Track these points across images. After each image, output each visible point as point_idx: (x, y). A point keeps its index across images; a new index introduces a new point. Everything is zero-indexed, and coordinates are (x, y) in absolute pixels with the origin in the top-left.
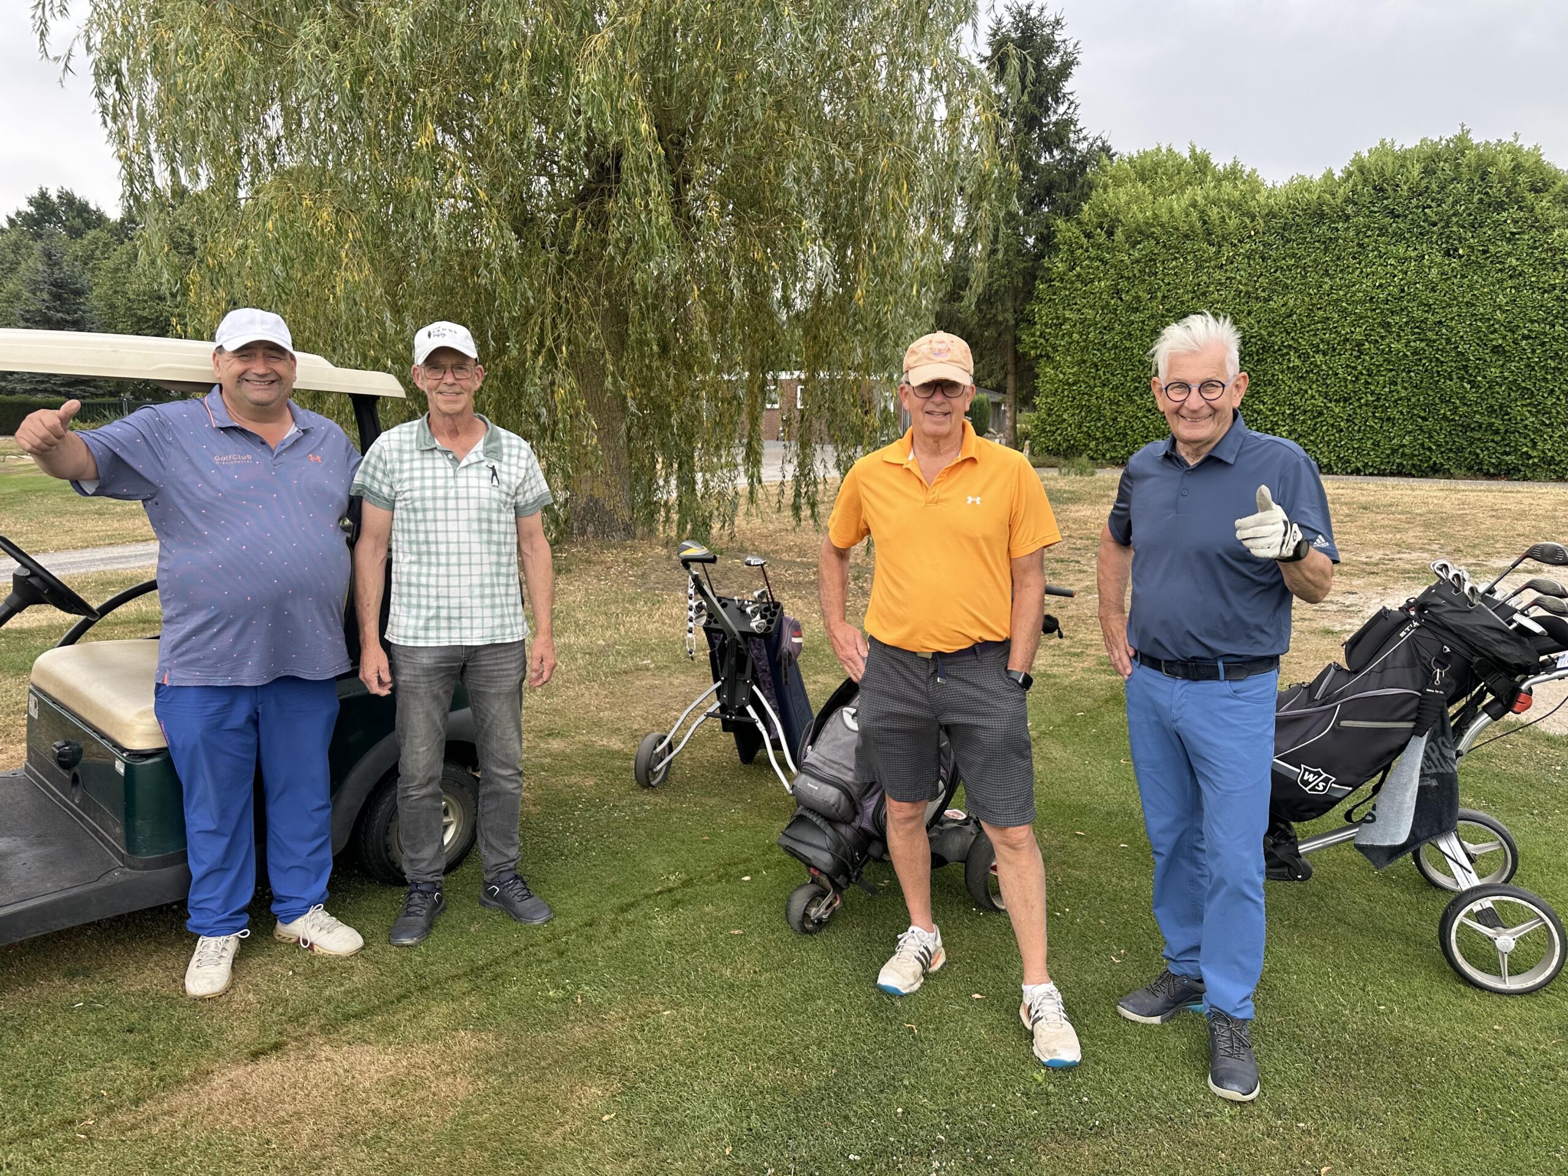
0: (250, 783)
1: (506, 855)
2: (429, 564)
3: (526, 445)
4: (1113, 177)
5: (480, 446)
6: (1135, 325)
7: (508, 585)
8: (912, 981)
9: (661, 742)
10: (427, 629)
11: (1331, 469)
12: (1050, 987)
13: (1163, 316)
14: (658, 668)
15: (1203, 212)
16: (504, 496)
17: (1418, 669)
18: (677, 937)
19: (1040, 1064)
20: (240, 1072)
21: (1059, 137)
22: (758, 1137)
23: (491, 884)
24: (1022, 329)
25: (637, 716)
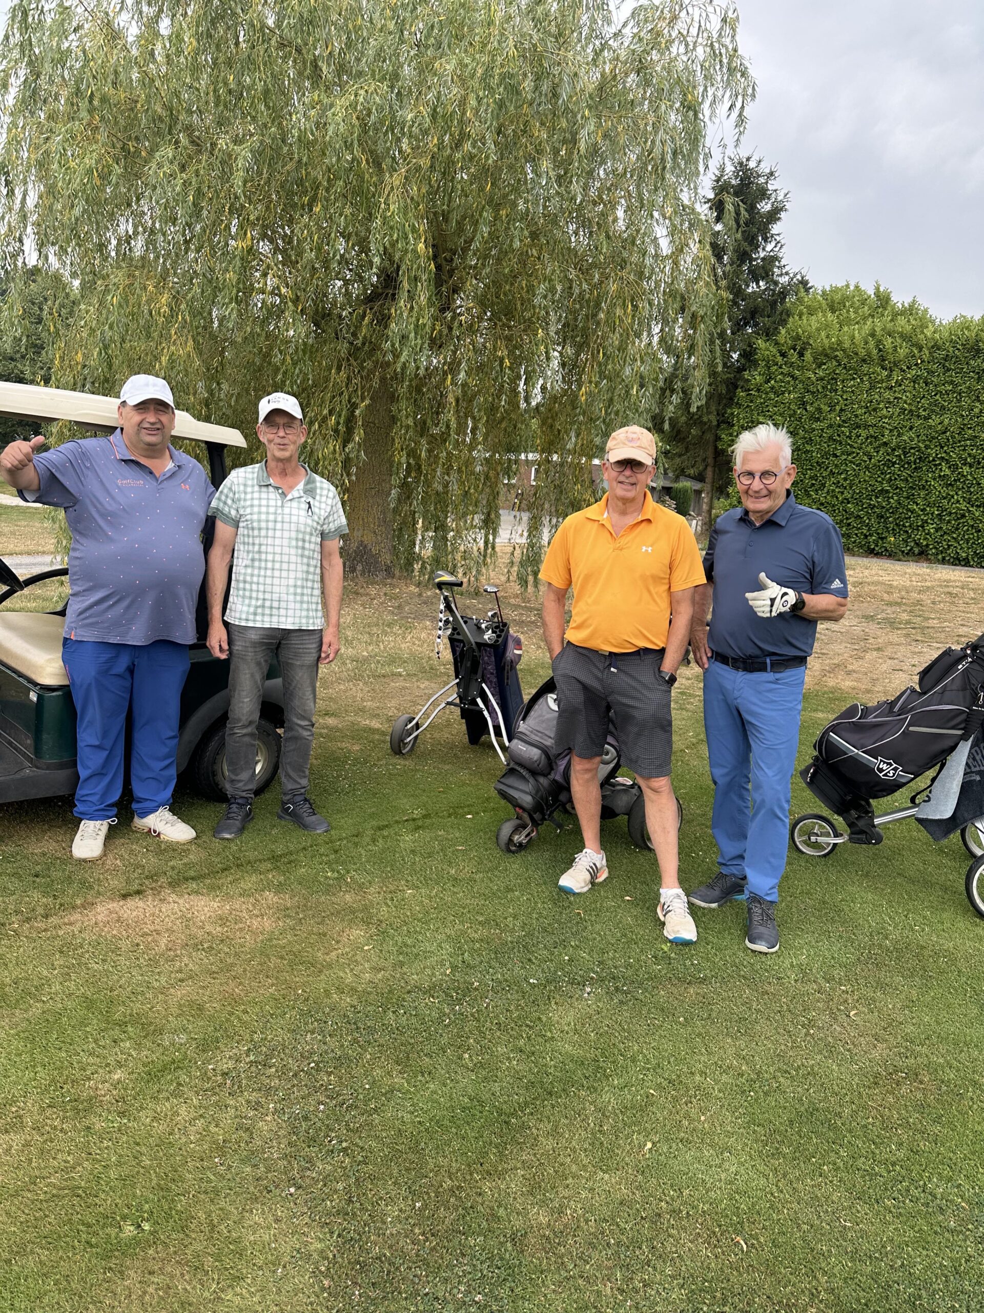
0: (124, 715)
1: (299, 784)
2: (260, 568)
3: (333, 488)
4: (808, 307)
5: (301, 486)
6: (816, 432)
7: (313, 588)
8: (583, 885)
9: (410, 722)
10: (255, 614)
11: (969, 562)
12: (680, 891)
13: (839, 426)
14: (408, 675)
15: (880, 341)
16: (315, 524)
17: (968, 692)
18: (418, 849)
19: (667, 940)
20: (115, 905)
21: (765, 270)
22: (468, 966)
23: (287, 804)
24: (723, 429)
25: (392, 707)
